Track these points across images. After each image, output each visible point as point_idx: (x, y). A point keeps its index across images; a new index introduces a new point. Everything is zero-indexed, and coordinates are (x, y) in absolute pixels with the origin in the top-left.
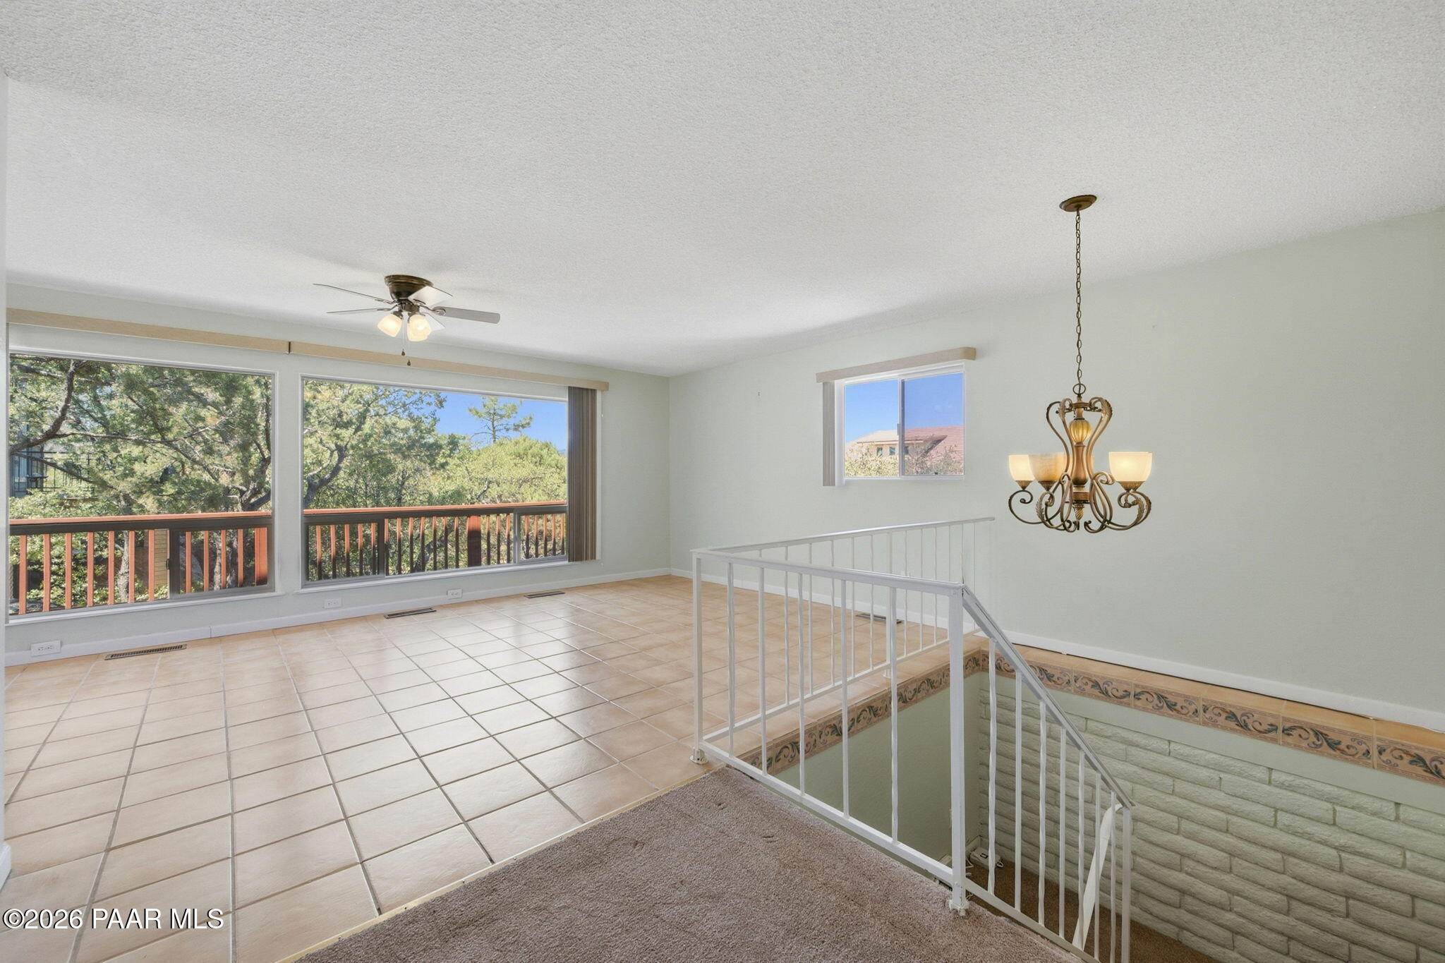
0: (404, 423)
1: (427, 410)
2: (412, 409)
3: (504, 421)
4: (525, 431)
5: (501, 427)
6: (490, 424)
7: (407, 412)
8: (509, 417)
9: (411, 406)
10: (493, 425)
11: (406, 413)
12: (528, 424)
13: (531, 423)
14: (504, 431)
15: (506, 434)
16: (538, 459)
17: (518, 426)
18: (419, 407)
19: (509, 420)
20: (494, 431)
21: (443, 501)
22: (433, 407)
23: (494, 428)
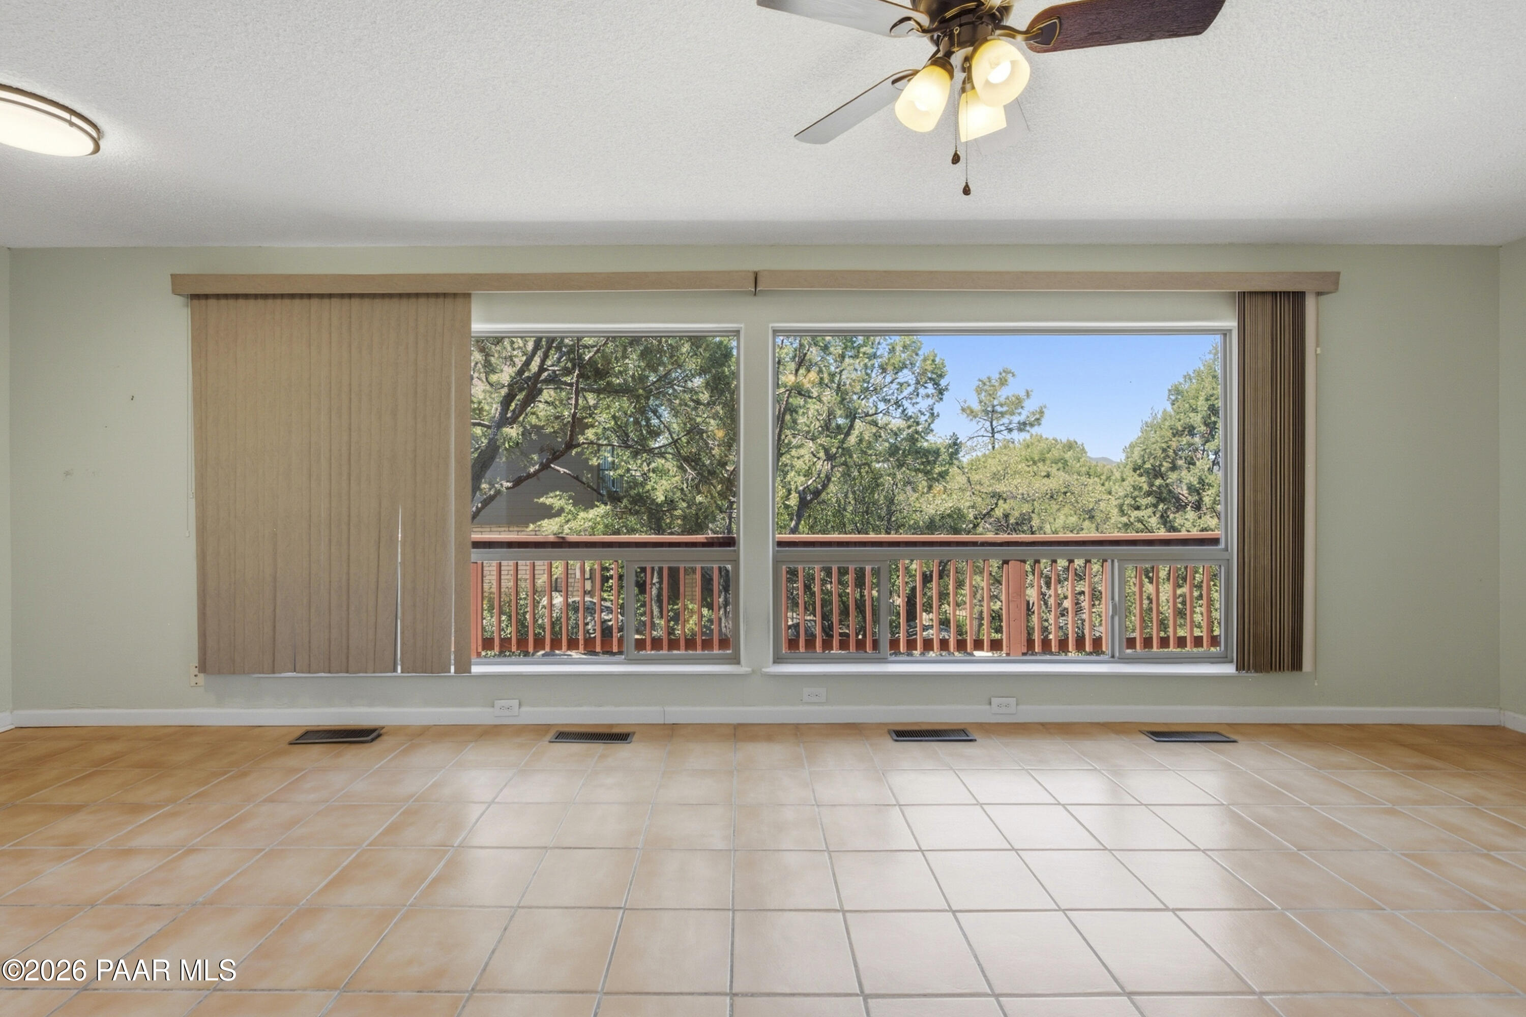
0: (897, 422)
1: (924, 404)
2: (906, 404)
3: (1005, 420)
4: (1035, 430)
5: (1003, 428)
6: (988, 424)
7: (901, 408)
8: (1012, 414)
9: (904, 402)
10: (992, 425)
11: (900, 410)
12: (1038, 419)
13: (1043, 421)
14: (1005, 432)
15: (1009, 436)
16: (1060, 465)
17: (1024, 424)
18: (914, 401)
19: (1011, 418)
20: (993, 432)
21: (931, 526)
22: (930, 401)
23: (993, 429)
